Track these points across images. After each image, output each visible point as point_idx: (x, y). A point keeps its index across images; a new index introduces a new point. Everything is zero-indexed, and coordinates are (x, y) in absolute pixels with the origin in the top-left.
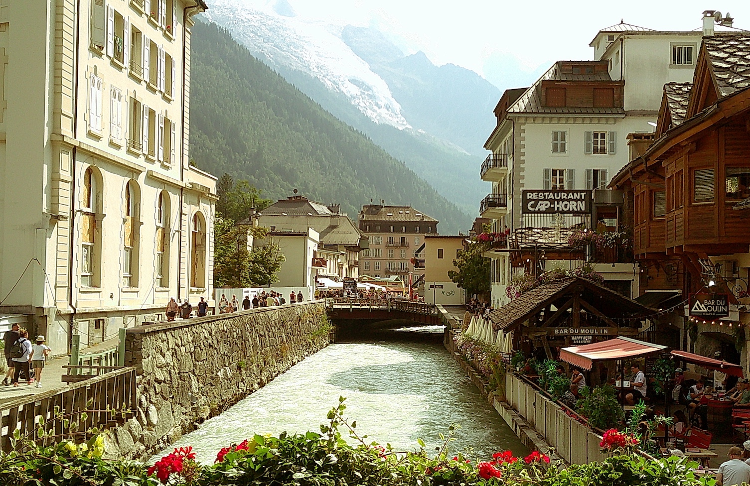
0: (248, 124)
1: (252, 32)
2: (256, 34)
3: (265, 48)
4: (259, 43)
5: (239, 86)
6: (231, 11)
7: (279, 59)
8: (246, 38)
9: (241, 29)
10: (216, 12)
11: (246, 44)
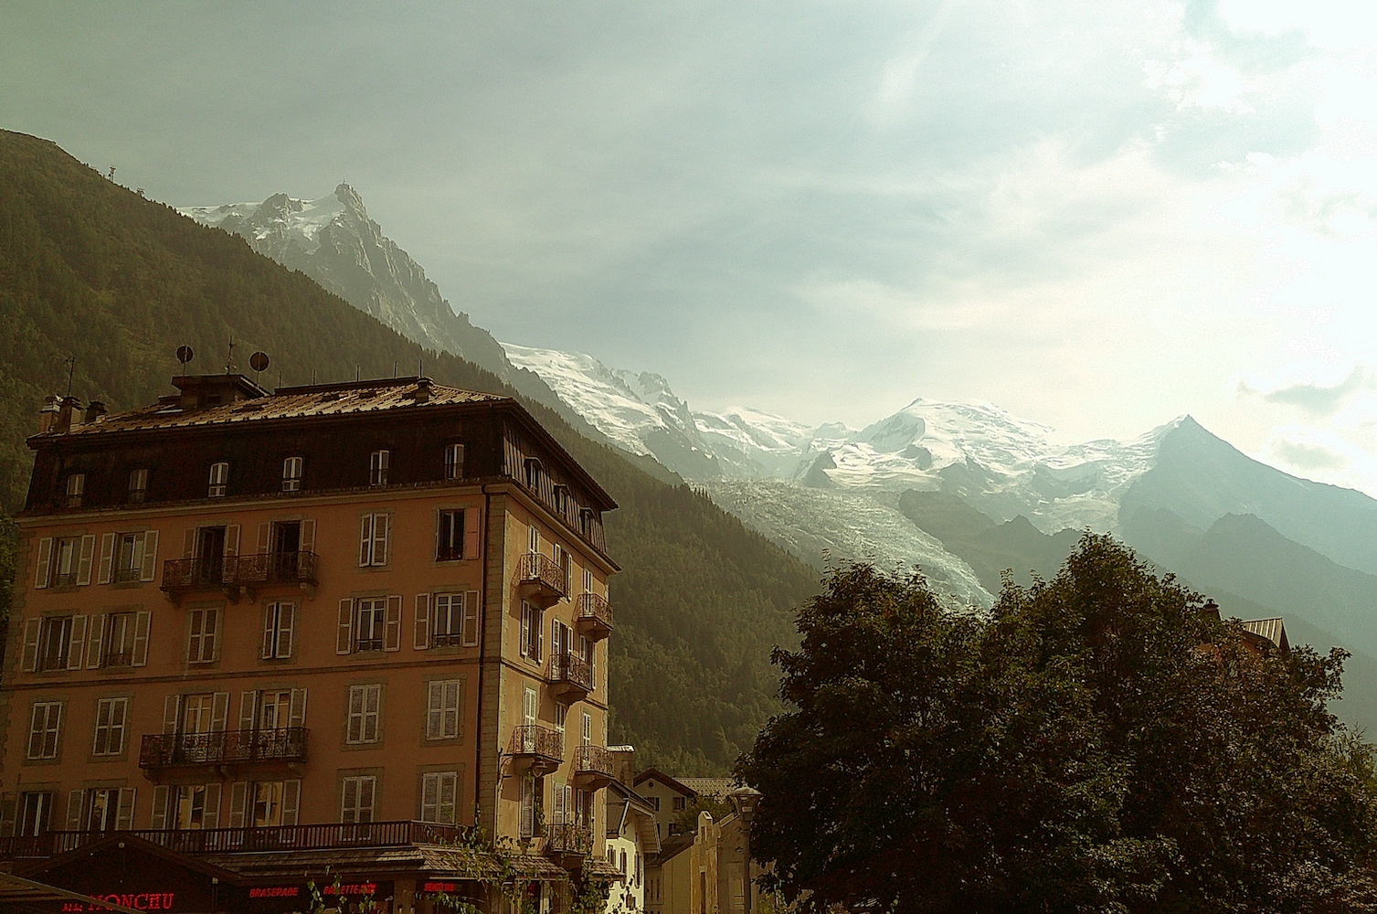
0: (730, 624)
1: (769, 512)
2: (775, 514)
3: (787, 531)
4: (778, 526)
5: (720, 570)
6: (739, 487)
7: (807, 545)
8: (759, 520)
9: (753, 509)
10: (717, 490)
11: (759, 529)
